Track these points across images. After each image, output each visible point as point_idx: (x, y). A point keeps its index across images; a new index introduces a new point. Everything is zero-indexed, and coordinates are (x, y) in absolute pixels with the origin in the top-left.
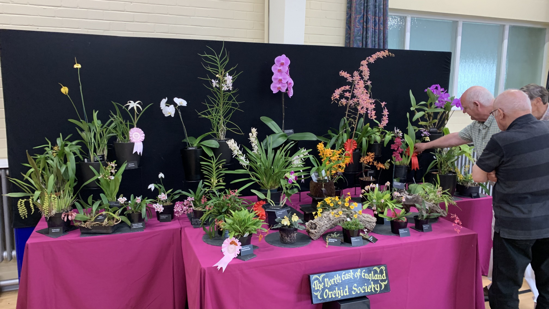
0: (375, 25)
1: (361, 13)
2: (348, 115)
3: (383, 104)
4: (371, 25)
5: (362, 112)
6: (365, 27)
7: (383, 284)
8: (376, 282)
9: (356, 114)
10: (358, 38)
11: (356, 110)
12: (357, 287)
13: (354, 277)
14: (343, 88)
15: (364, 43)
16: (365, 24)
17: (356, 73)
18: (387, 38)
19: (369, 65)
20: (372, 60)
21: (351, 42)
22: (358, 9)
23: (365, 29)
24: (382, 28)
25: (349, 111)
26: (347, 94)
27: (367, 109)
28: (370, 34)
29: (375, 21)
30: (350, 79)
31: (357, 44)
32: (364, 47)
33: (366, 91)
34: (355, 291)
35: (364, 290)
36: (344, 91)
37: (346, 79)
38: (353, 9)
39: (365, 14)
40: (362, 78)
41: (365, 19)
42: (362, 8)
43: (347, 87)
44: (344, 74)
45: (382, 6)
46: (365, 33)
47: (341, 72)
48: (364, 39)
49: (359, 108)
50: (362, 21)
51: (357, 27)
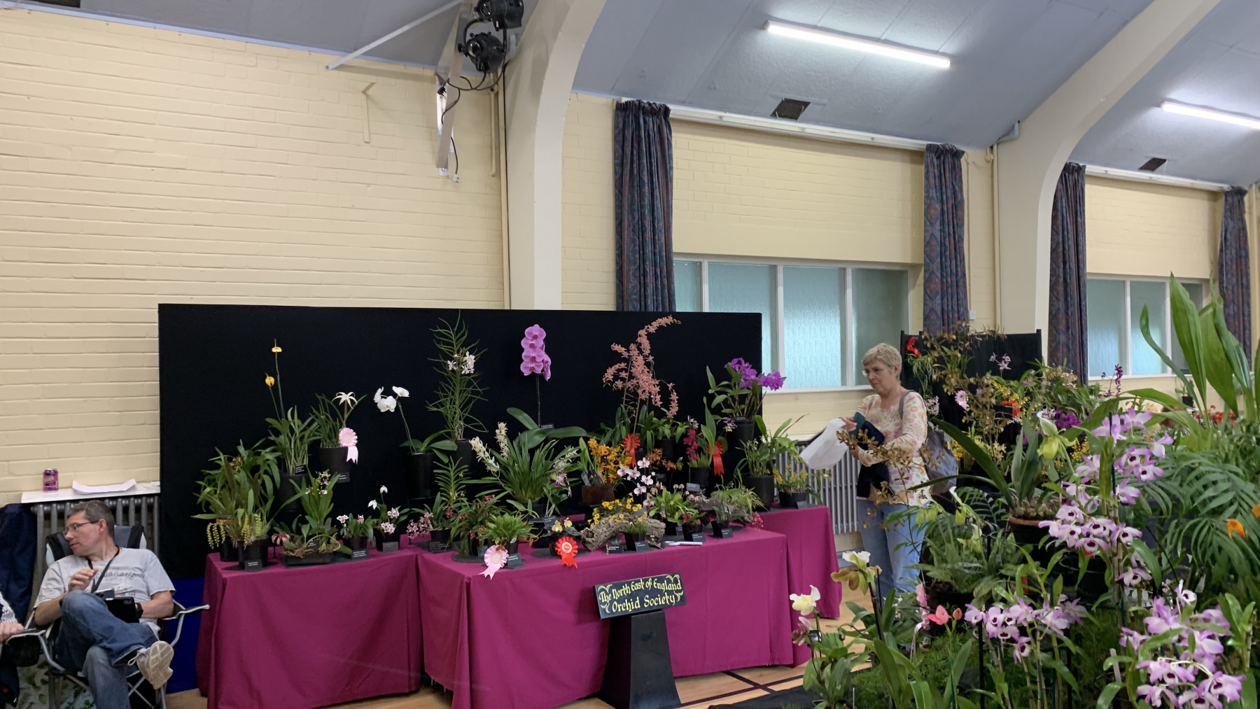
0: (656, 279)
1: (635, 263)
2: (627, 402)
3: (670, 385)
4: (650, 279)
5: (643, 397)
6: (642, 281)
7: (679, 595)
8: (670, 593)
9: (636, 401)
10: (634, 297)
11: (637, 395)
12: (649, 599)
13: (644, 586)
14: (617, 366)
15: (643, 303)
16: (642, 278)
17: (633, 346)
18: (674, 295)
19: (649, 335)
20: (652, 328)
21: (625, 303)
22: (632, 258)
23: (642, 285)
24: (666, 283)
25: (627, 397)
26: (623, 374)
27: (650, 393)
28: (650, 291)
29: (656, 273)
30: (625, 355)
31: (633, 306)
32: (643, 309)
33: (647, 370)
34: (647, 603)
35: (657, 602)
36: (619, 370)
37: (621, 354)
38: (625, 258)
39: (642, 264)
40: (641, 352)
41: (642, 271)
42: (637, 256)
43: (623, 365)
44: (617, 348)
45: (664, 254)
46: (643, 290)
47: (613, 346)
48: (643, 299)
49: (640, 391)
50: (637, 274)
51: (632, 283)
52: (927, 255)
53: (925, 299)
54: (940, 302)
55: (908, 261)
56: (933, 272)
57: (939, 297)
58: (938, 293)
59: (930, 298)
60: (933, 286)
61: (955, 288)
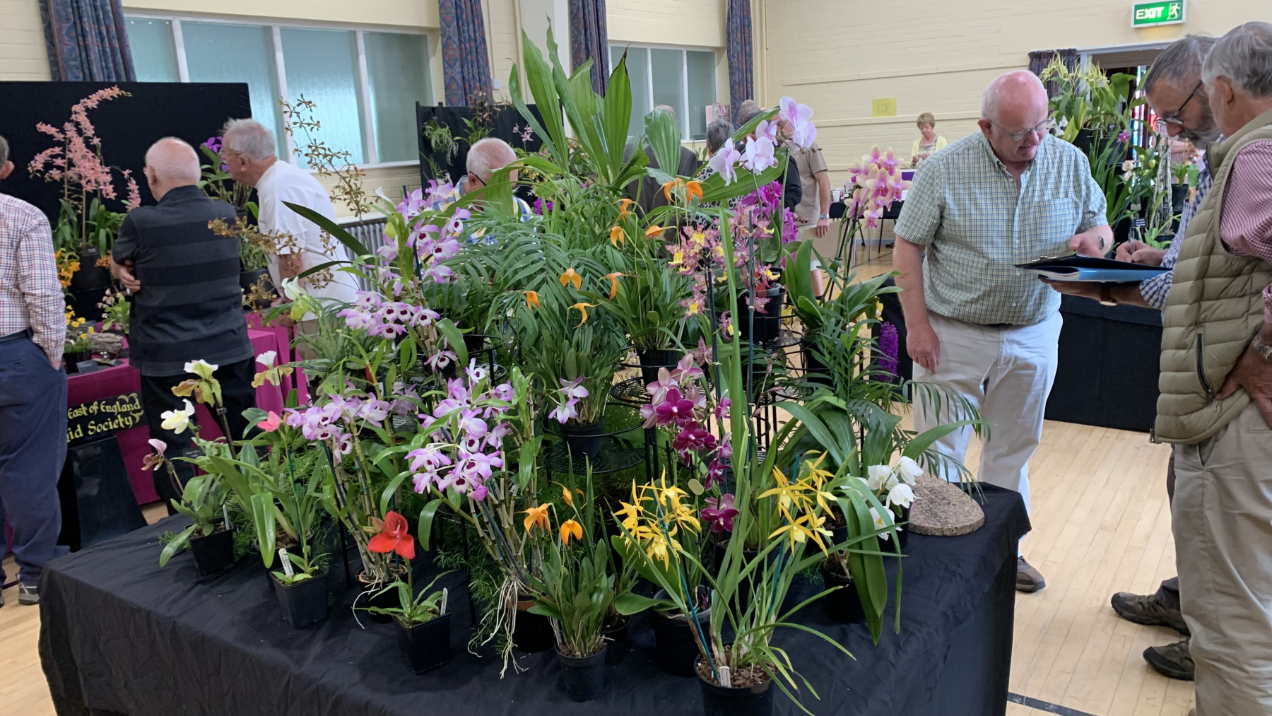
0: (102, 40)
1: (68, 20)
2: (69, 196)
3: (126, 173)
4: (92, 40)
5: (89, 188)
6: (81, 43)
8: (124, 415)
9: (81, 193)
10: (73, 63)
11: (80, 186)
12: (96, 425)
13: (88, 412)
14: (49, 152)
15: (87, 71)
16: (80, 38)
17: (68, 126)
18: (131, 61)
19: (90, 113)
20: (93, 101)
21: (61, 71)
22: (63, 13)
23: (82, 48)
24: (117, 46)
25: (69, 190)
26: (59, 162)
27: (97, 182)
28: (94, 55)
29: (100, 33)
30: (60, 137)
31: (74, 75)
32: (88, 79)
33: (91, 155)
36: (53, 157)
37: (52, 136)
38: (52, 12)
39: (78, 22)
40: (80, 132)
41: (79, 31)
42: (70, 10)
43: (57, 150)
44: (43, 128)
45: (109, 8)
46: (84, 54)
47: (38, 126)
48: (85, 65)
49: (83, 182)
50: (73, 34)
51: (67, 45)
52: (443, 19)
53: (444, 67)
54: (459, 70)
55: (424, 24)
56: (449, 37)
57: (458, 64)
58: (456, 61)
59: (450, 66)
60: (451, 52)
61: (474, 54)
